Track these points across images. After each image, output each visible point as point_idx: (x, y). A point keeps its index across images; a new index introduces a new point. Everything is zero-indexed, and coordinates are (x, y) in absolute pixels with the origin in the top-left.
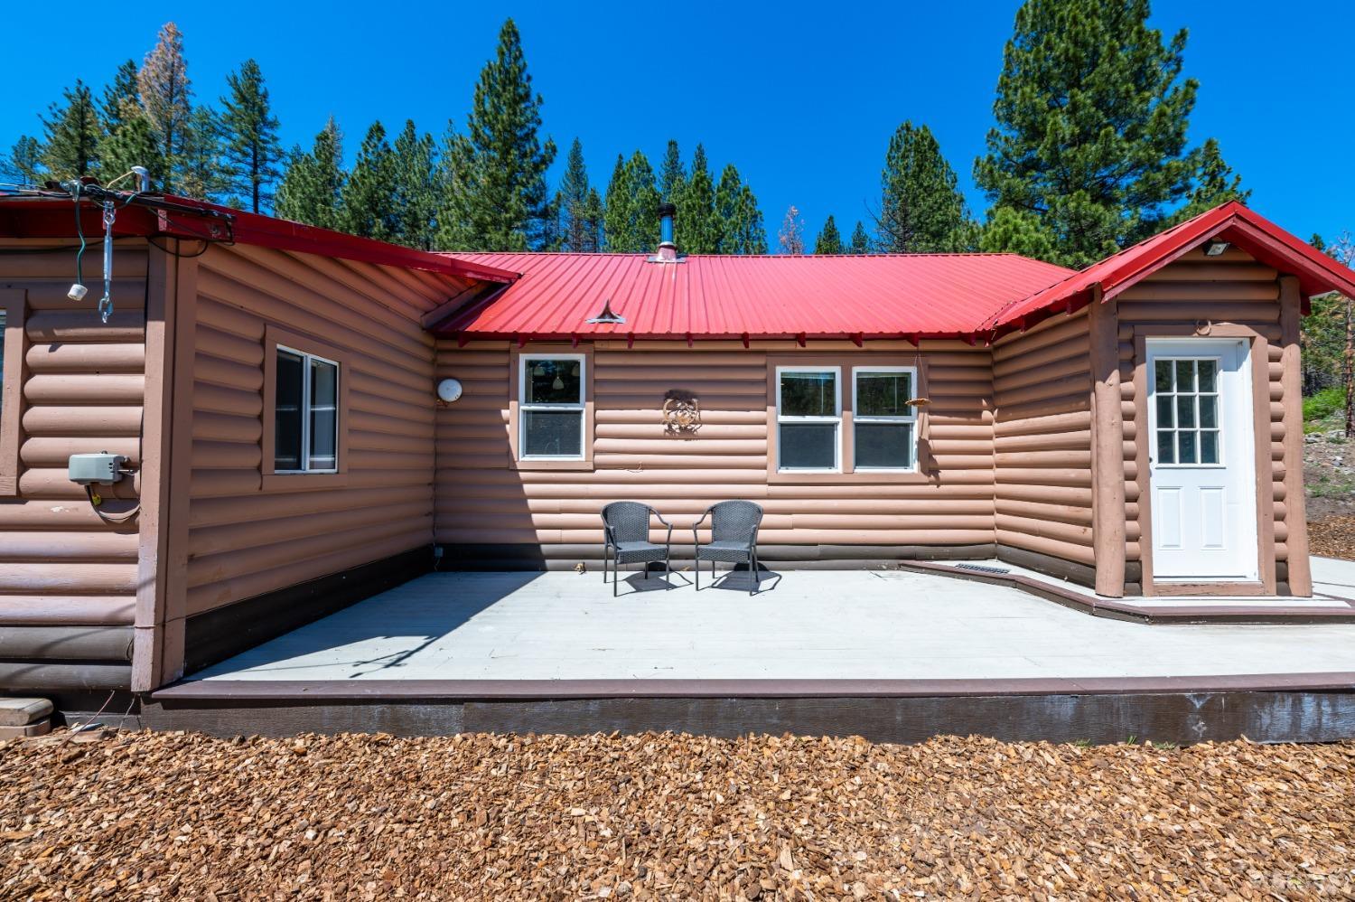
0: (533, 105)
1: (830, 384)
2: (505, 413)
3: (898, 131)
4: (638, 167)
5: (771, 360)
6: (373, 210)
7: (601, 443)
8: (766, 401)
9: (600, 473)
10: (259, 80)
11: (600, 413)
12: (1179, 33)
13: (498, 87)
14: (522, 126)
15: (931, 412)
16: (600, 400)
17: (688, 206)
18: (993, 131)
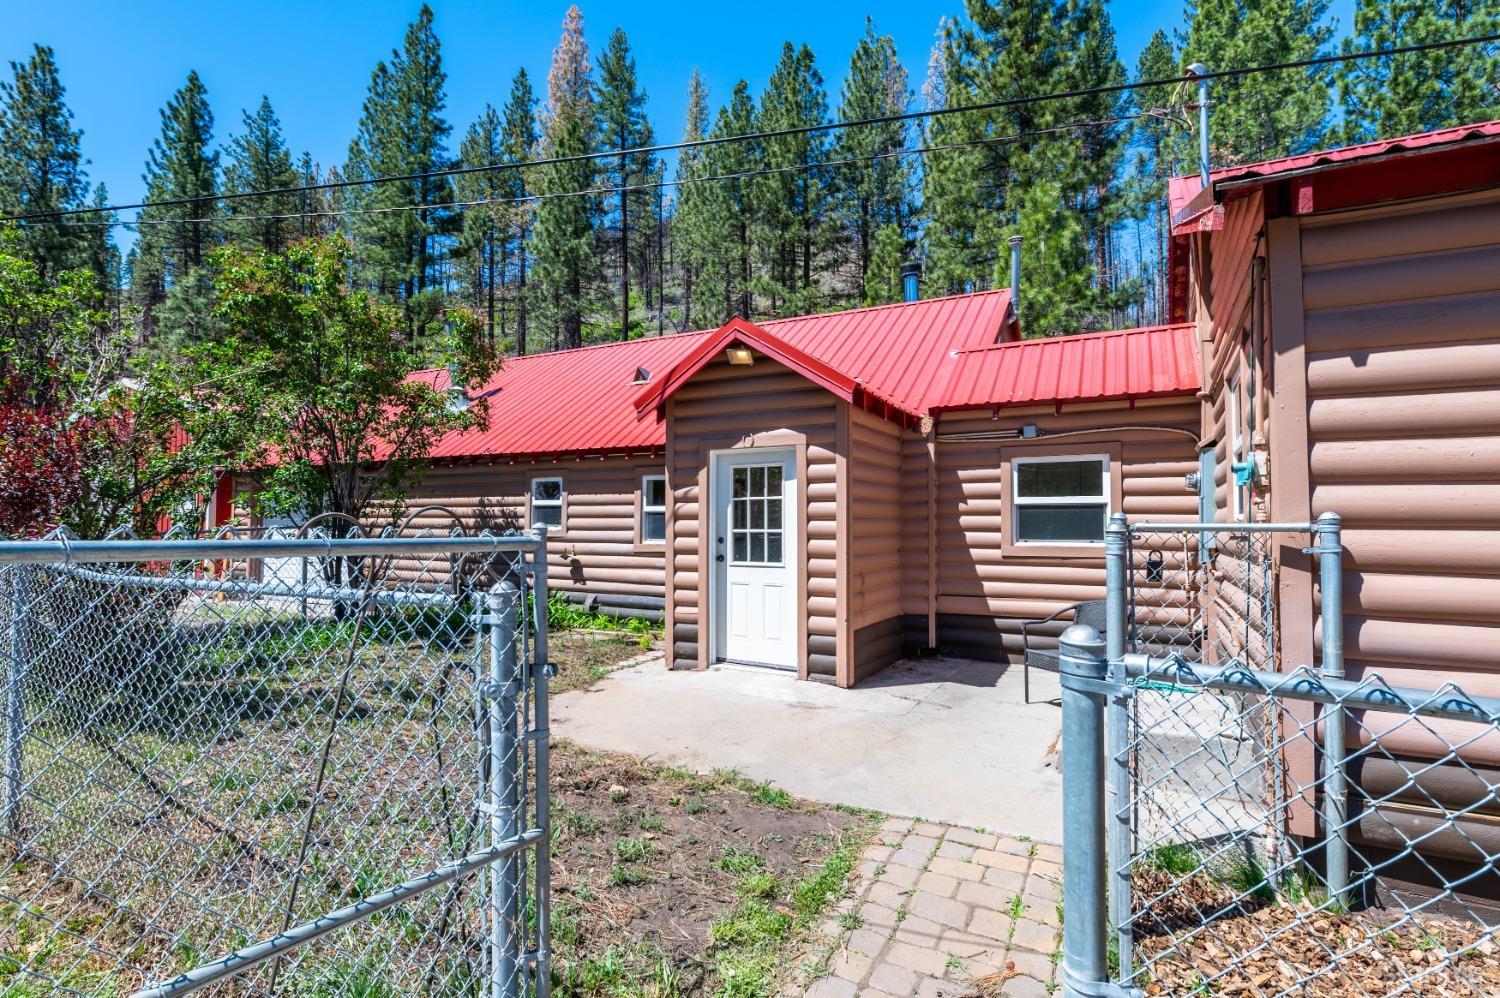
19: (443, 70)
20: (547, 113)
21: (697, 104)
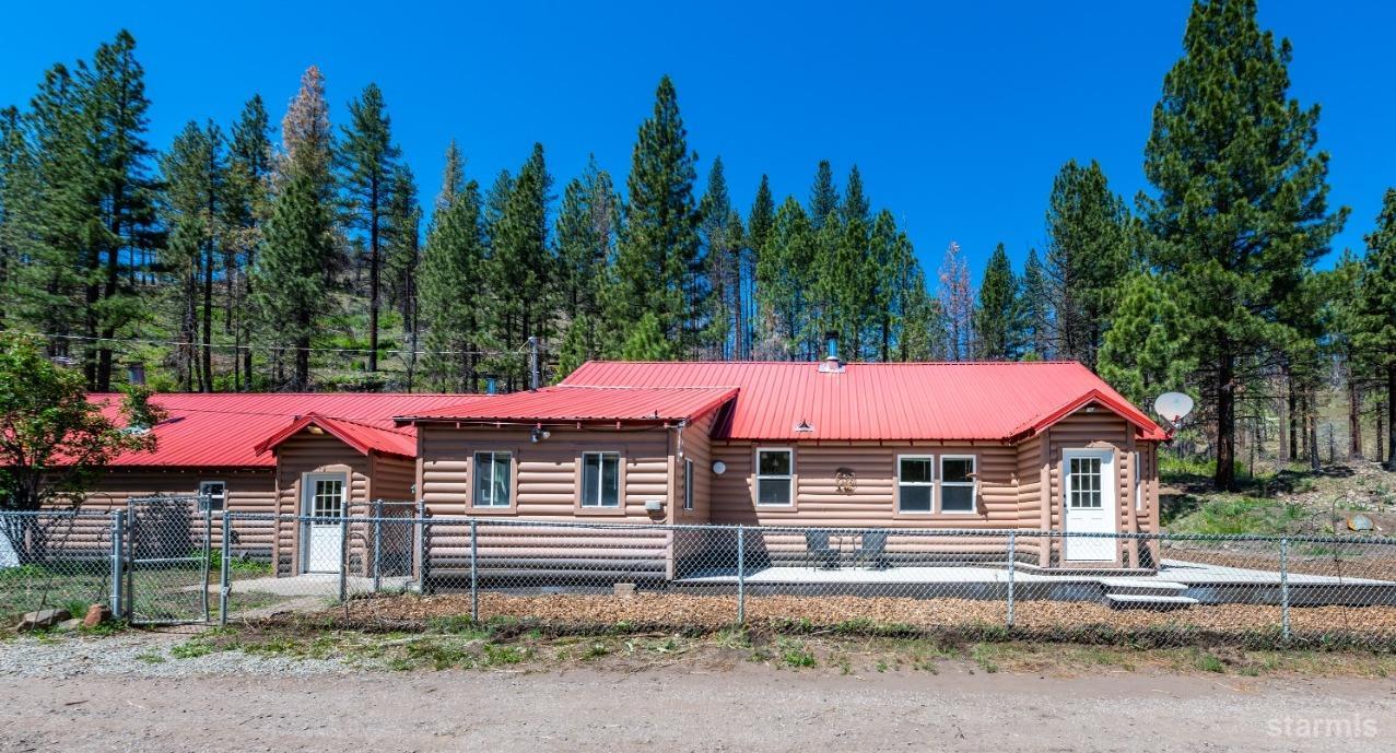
0: (689, 160)
1: (928, 464)
2: (748, 480)
3: (1063, 170)
4: (791, 213)
5: (895, 451)
6: (524, 260)
7: (801, 497)
8: (892, 474)
9: (801, 514)
10: (381, 106)
11: (801, 481)
12: (1313, 107)
13: (655, 145)
14: (678, 183)
15: (984, 480)
16: (801, 473)
17: (842, 255)
18: (1140, 194)
19: (146, 95)
20: (283, 151)
21: (454, 169)
